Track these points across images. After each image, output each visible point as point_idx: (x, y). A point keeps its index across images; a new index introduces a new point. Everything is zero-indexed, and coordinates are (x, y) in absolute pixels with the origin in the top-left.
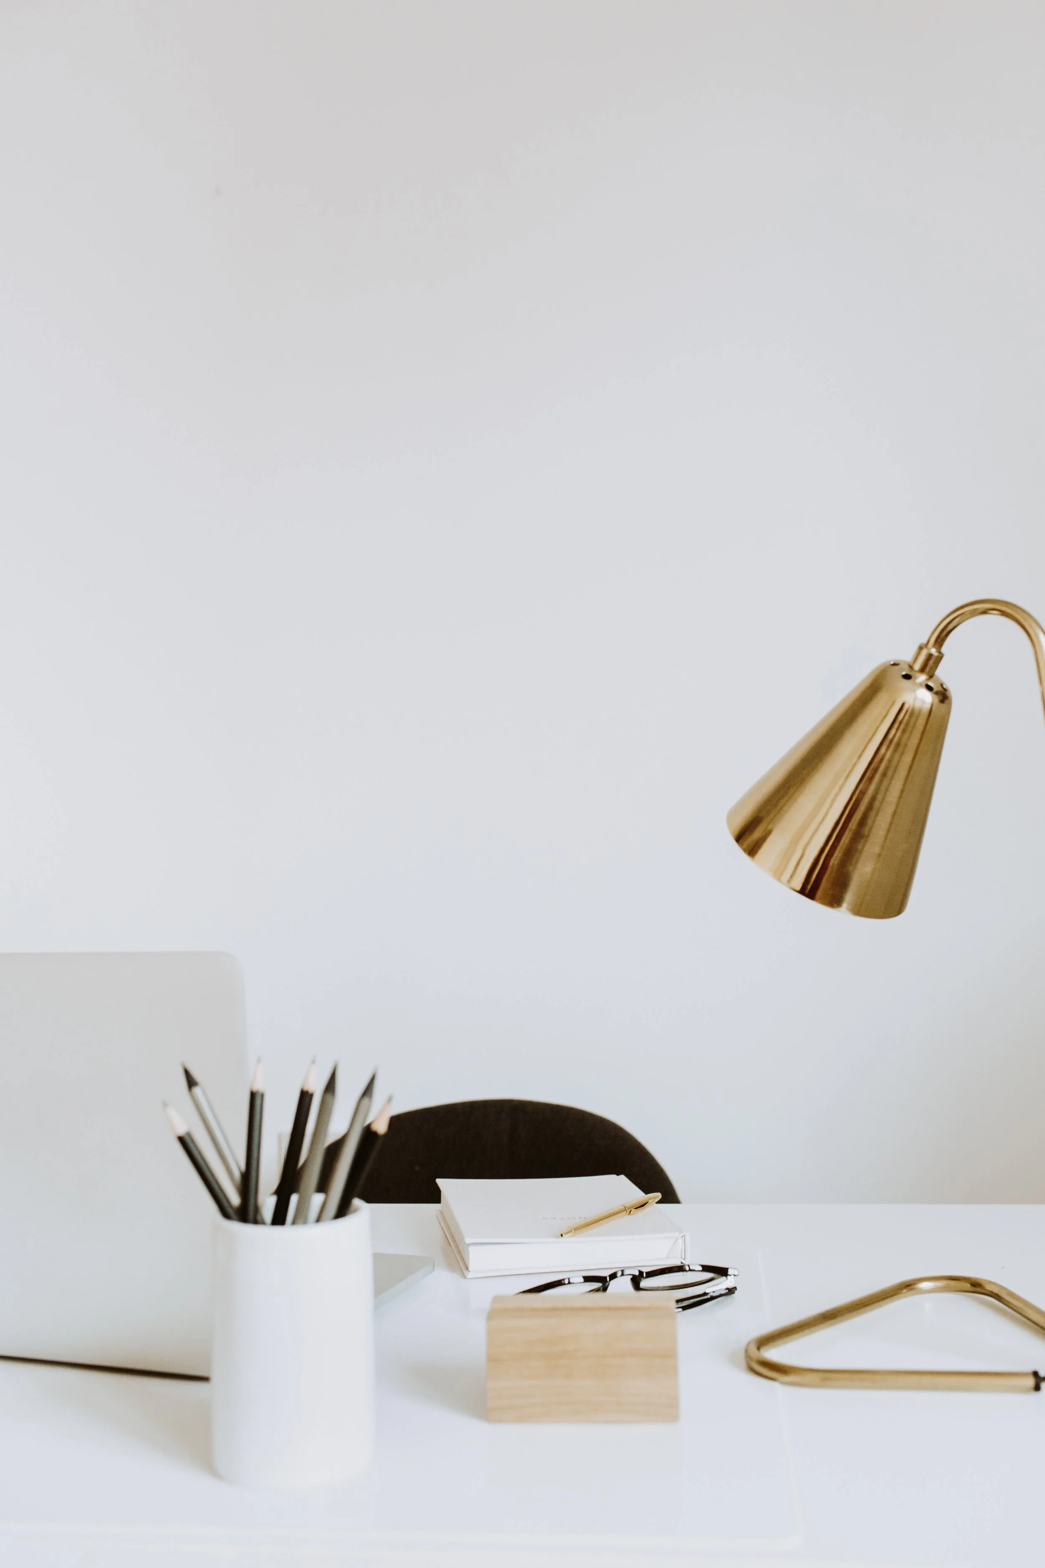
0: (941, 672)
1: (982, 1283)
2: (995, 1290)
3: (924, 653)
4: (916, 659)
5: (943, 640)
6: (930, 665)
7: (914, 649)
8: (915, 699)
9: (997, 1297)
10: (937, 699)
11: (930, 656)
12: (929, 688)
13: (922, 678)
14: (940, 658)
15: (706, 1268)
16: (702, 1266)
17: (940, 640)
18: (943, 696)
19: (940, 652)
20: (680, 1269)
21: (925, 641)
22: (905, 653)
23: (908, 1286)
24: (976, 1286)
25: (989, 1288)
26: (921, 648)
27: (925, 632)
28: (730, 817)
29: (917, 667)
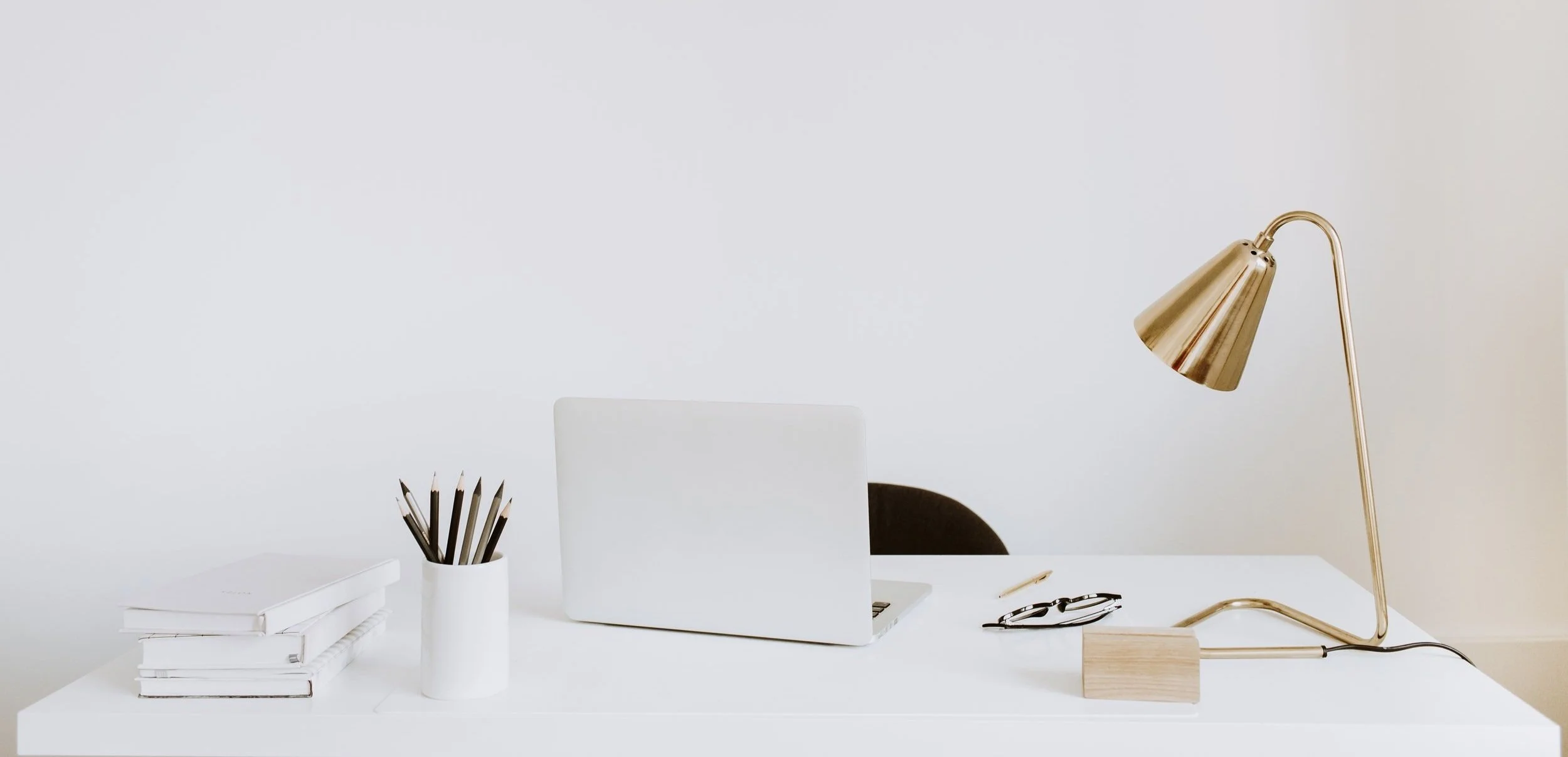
0: (1273, 250)
1: (1270, 602)
2: (1277, 606)
3: (1263, 238)
4: (1257, 241)
5: (1274, 232)
6: (1266, 245)
7: (1258, 234)
8: (1256, 265)
9: (1279, 611)
10: (1269, 264)
11: (1266, 239)
12: (1265, 259)
13: (1259, 252)
14: (1271, 242)
15: (1099, 595)
16: (1097, 594)
17: (1273, 230)
18: (1272, 263)
19: (1272, 239)
20: (1081, 599)
21: (1263, 231)
22: (1252, 237)
23: (1225, 605)
24: (1266, 605)
25: (1274, 605)
26: (1261, 236)
27: (1264, 226)
28: (1137, 322)
29: (1258, 246)
